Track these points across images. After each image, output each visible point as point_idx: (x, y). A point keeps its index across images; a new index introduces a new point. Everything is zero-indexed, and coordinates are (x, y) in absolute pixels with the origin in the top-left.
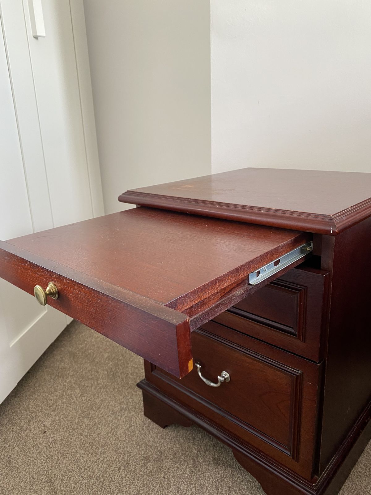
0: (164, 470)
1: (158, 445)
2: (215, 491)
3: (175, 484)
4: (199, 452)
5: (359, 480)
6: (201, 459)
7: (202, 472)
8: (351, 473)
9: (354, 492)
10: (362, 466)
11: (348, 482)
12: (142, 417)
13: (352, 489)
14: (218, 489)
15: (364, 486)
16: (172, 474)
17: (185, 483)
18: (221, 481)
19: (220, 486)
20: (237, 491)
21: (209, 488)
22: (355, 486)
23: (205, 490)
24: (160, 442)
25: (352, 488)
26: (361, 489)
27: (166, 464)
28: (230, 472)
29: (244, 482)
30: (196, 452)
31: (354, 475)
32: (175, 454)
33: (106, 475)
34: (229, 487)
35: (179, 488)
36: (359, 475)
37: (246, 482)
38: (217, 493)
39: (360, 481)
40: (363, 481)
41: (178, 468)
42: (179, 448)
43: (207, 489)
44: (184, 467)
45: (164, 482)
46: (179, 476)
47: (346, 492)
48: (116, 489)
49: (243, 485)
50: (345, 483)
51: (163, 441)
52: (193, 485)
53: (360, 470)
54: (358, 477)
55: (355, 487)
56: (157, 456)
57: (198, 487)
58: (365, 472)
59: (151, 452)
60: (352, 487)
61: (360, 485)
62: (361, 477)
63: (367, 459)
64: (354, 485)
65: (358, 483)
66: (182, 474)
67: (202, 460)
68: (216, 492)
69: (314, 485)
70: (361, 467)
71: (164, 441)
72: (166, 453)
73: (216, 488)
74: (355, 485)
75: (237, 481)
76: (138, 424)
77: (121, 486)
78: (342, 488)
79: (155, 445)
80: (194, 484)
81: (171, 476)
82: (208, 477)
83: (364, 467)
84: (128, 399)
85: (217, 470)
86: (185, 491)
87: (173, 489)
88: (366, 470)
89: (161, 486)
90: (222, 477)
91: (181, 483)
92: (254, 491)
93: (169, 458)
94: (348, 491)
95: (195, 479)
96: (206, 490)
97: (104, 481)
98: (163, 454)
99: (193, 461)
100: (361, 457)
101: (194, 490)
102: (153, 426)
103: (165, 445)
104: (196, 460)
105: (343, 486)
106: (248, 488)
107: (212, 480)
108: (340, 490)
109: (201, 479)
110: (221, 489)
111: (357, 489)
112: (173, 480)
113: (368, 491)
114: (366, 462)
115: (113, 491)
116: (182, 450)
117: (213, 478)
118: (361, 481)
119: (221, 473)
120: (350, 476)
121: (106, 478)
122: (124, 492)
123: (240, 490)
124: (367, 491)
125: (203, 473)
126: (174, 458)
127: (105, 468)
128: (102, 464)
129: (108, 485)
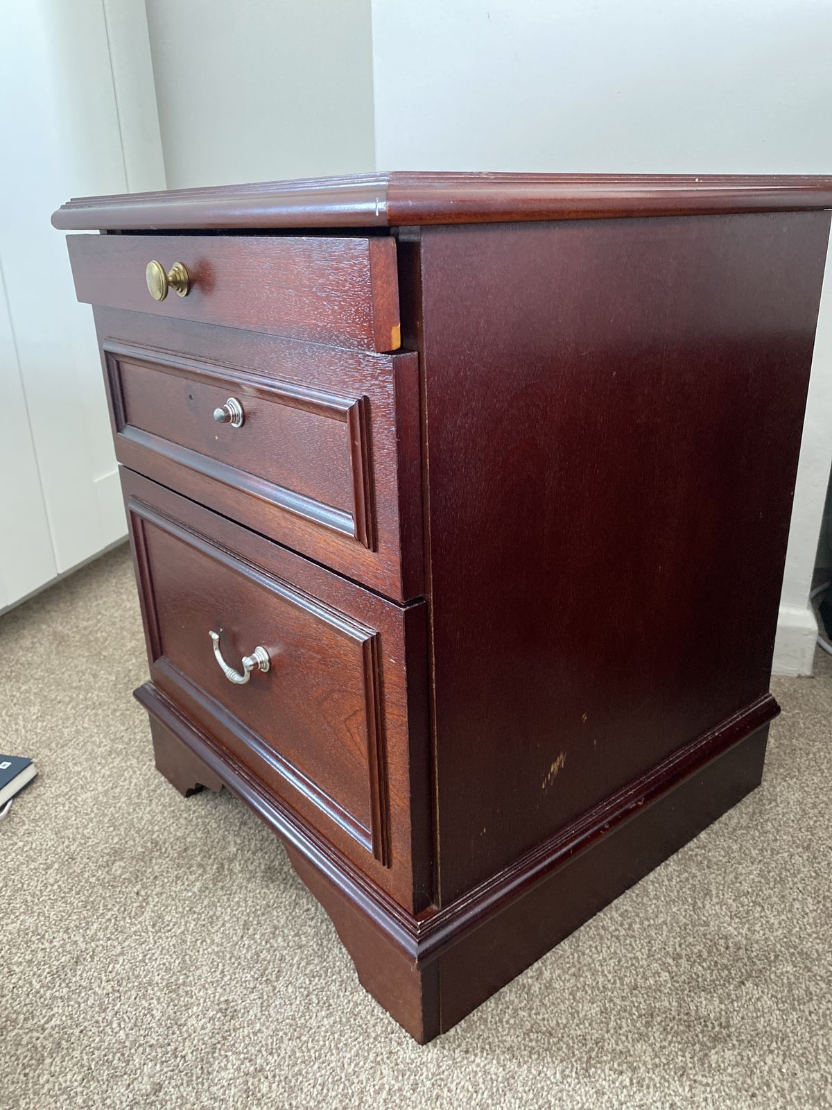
0: (145, 880)
1: (156, 828)
2: (239, 931)
3: (156, 908)
4: (240, 852)
5: (594, 945)
6: (240, 865)
7: (228, 892)
8: (582, 928)
9: (569, 968)
10: (616, 915)
11: (565, 945)
12: (149, 770)
13: (569, 963)
14: (248, 929)
15: (601, 958)
16: (158, 889)
17: (181, 910)
18: (263, 914)
19: (255, 923)
20: (290, 937)
21: (228, 925)
22: (579, 957)
23: (216, 928)
24: (165, 823)
25: (567, 960)
26: (590, 964)
27: (156, 867)
28: (293, 898)
29: (314, 921)
30: (235, 849)
31: (588, 933)
32: (185, 850)
33: (13, 877)
34: (276, 928)
35: (160, 918)
36: (598, 935)
37: (319, 920)
38: (242, 937)
39: (596, 947)
40: (602, 947)
41: (178, 878)
42: (201, 838)
43: (223, 925)
44: (192, 878)
45: (132, 902)
46: (172, 893)
47: (549, 967)
48: (21, 907)
49: (310, 926)
50: (557, 947)
51: (171, 821)
52: (195, 916)
53: (607, 922)
54: (593, 939)
55: (576, 959)
56: (143, 850)
57: (204, 920)
58: (617, 930)
59: (134, 841)
60: (571, 957)
61: (591, 957)
62: (602, 938)
63: (635, 902)
64: (576, 955)
65: (587, 951)
66: (181, 891)
67: (239, 868)
68: (241, 934)
69: (419, 923)
70: (612, 918)
71: (173, 823)
72: (167, 845)
73: (244, 925)
74: (580, 954)
75: (298, 917)
76: (133, 784)
77: (36, 901)
78: (545, 957)
79: (150, 829)
80: (199, 914)
81: (154, 892)
82: (238, 903)
83: (620, 918)
84: (135, 733)
85: (265, 890)
86: (171, 924)
87: (148, 918)
88: (622, 925)
89: (122, 909)
90: (269, 907)
91: (169, 908)
92: (329, 940)
93: (168, 857)
94: (555, 965)
95: (205, 903)
96: (220, 928)
97: (4, 889)
98: (158, 848)
99: (218, 868)
100: (622, 897)
101: (192, 925)
102: (165, 790)
103: (172, 829)
104: (226, 867)
105: (548, 954)
106: (317, 934)
107: (244, 909)
108: (537, 960)
109: (218, 904)
110: (255, 930)
111: (580, 963)
112: (157, 900)
113: (606, 972)
114: (631, 909)
115: (11, 910)
116: (205, 844)
117: (246, 906)
118: (599, 948)
119: (271, 897)
120: (576, 933)
121: (10, 883)
122: (36, 914)
123: (297, 935)
124: (603, 971)
125: (230, 894)
126: (180, 856)
127: (18, 863)
128: (17, 855)
129: (9, 896)
